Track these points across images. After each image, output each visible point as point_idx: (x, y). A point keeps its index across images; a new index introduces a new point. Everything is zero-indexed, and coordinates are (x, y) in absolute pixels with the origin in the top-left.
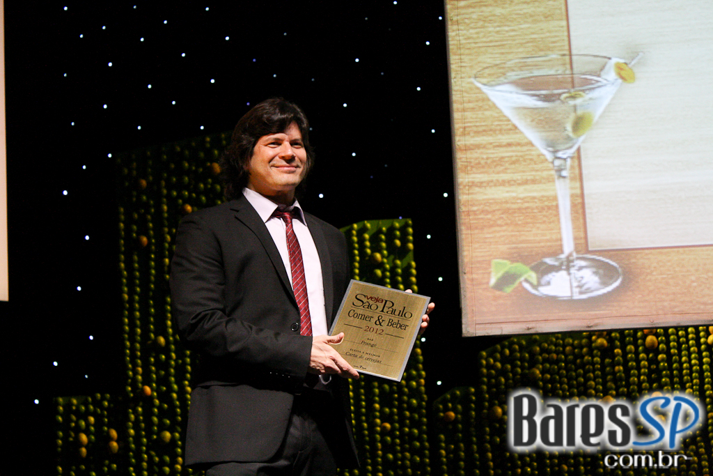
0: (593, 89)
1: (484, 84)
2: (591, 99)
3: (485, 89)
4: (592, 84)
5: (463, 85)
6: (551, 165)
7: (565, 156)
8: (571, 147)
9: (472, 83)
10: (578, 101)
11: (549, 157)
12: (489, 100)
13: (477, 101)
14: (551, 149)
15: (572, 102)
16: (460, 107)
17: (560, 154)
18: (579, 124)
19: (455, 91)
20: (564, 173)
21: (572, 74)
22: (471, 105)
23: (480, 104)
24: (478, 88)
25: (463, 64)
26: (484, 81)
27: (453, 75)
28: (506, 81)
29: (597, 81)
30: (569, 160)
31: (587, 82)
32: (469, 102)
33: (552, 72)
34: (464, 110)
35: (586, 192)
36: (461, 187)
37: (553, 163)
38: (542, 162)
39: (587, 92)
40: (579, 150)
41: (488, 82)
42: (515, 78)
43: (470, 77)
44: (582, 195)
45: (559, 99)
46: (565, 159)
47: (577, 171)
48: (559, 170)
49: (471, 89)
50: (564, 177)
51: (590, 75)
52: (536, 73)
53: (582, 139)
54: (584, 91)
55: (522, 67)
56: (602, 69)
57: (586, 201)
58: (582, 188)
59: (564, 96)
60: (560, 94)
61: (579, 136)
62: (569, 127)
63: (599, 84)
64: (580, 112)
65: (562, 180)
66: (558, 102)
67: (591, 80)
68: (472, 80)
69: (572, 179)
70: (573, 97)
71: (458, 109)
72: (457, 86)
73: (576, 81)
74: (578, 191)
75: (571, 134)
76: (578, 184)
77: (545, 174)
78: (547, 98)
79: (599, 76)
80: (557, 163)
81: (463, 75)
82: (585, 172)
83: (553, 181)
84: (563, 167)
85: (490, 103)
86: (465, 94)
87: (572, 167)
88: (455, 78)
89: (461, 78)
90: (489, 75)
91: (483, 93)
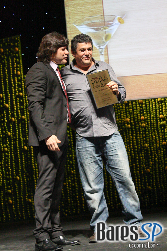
0: (111, 26)
1: (77, 26)
2: (110, 29)
3: (77, 27)
4: (111, 24)
5: (71, 26)
6: (98, 51)
7: (103, 48)
8: (104, 45)
9: (73, 25)
10: (107, 30)
11: (98, 48)
12: (78, 30)
13: (75, 31)
14: (98, 46)
15: (104, 31)
16: (70, 33)
17: (101, 47)
18: (107, 37)
19: (68, 28)
20: (103, 53)
21: (105, 21)
22: (73, 32)
23: (76, 32)
24: (75, 27)
25: (70, 19)
26: (77, 24)
27: (67, 23)
28: (84, 24)
29: (112, 24)
30: (104, 49)
31: (109, 24)
32: (72, 31)
33: (98, 21)
34: (71, 34)
35: (109, 59)
36: (70, 58)
37: (99, 50)
38: (96, 50)
39: (109, 27)
40: (107, 46)
41: (78, 25)
42: (86, 23)
43: (72, 23)
44: (108, 60)
45: (101, 30)
46: (103, 49)
47: (106, 52)
48: (101, 52)
49: (73, 27)
50: (102, 54)
51: (110, 22)
52: (93, 21)
53: (108, 42)
54: (108, 27)
55: (89, 19)
56: (114, 20)
57: (110, 62)
58: (108, 58)
59: (102, 28)
60: (101, 28)
61: (107, 41)
62: (104, 39)
63: (113, 24)
64: (107, 34)
65: (102, 55)
66: (100, 31)
67: (111, 23)
68: (73, 24)
69: (105, 55)
70: (105, 29)
71: (69, 34)
72: (68, 26)
73: (106, 24)
74: (107, 59)
75: (105, 41)
76: (107, 57)
77: (97, 54)
78: (97, 30)
79: (113, 22)
80: (100, 50)
81: (70, 23)
82: (109, 52)
83: (99, 56)
84: (102, 51)
85: (79, 32)
86: (71, 29)
87: (105, 51)
88: (68, 24)
89: (70, 24)
90: (79, 22)
91: (76, 28)
